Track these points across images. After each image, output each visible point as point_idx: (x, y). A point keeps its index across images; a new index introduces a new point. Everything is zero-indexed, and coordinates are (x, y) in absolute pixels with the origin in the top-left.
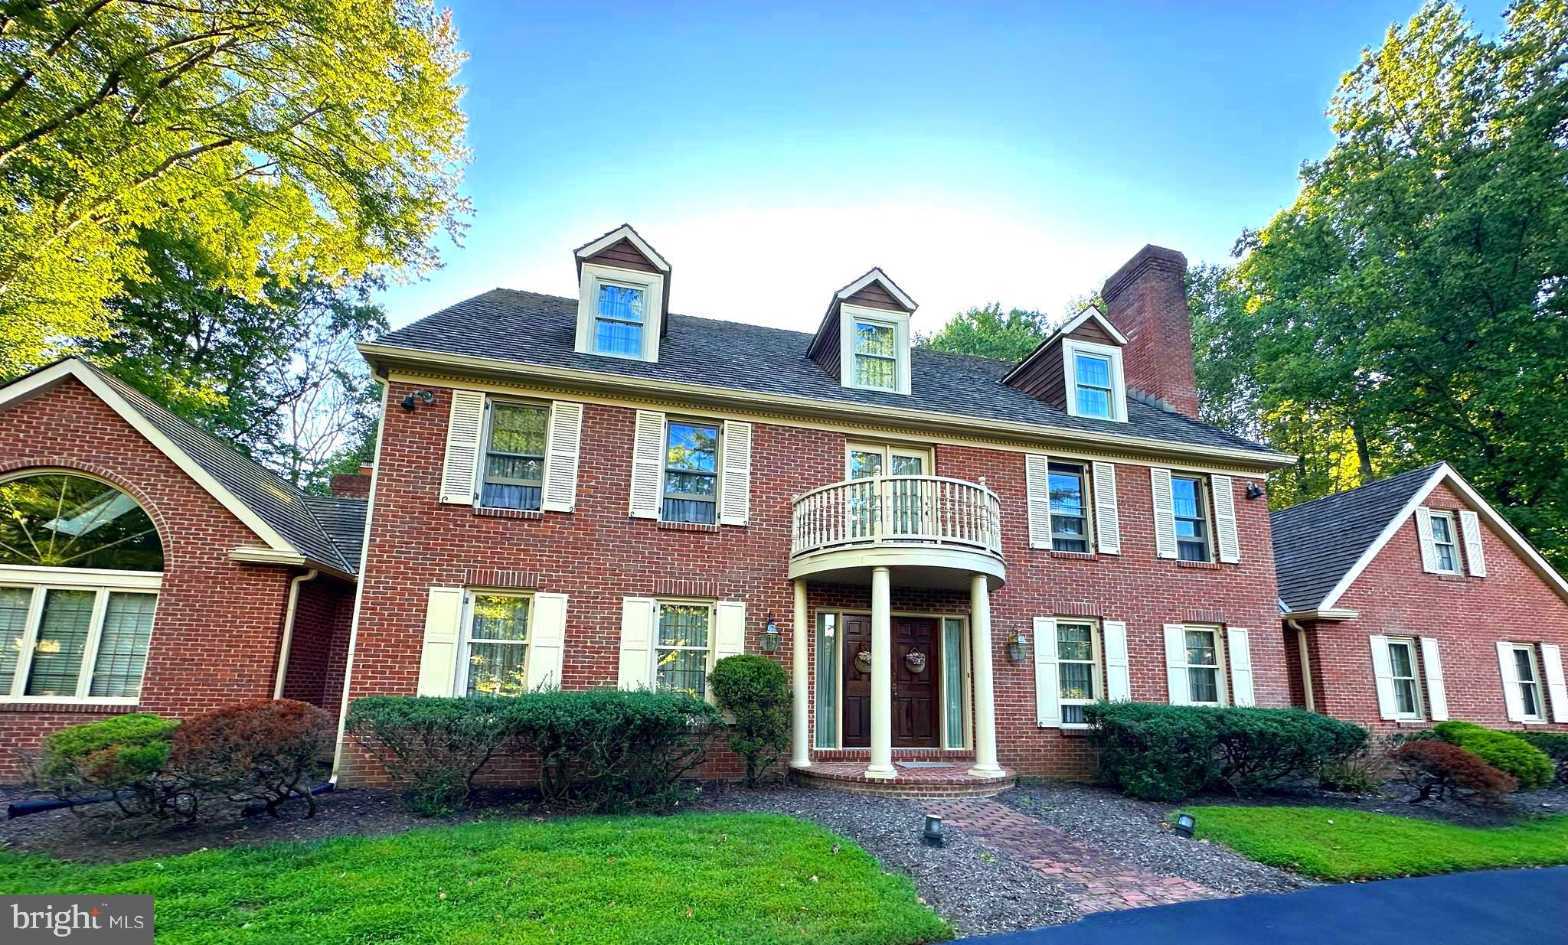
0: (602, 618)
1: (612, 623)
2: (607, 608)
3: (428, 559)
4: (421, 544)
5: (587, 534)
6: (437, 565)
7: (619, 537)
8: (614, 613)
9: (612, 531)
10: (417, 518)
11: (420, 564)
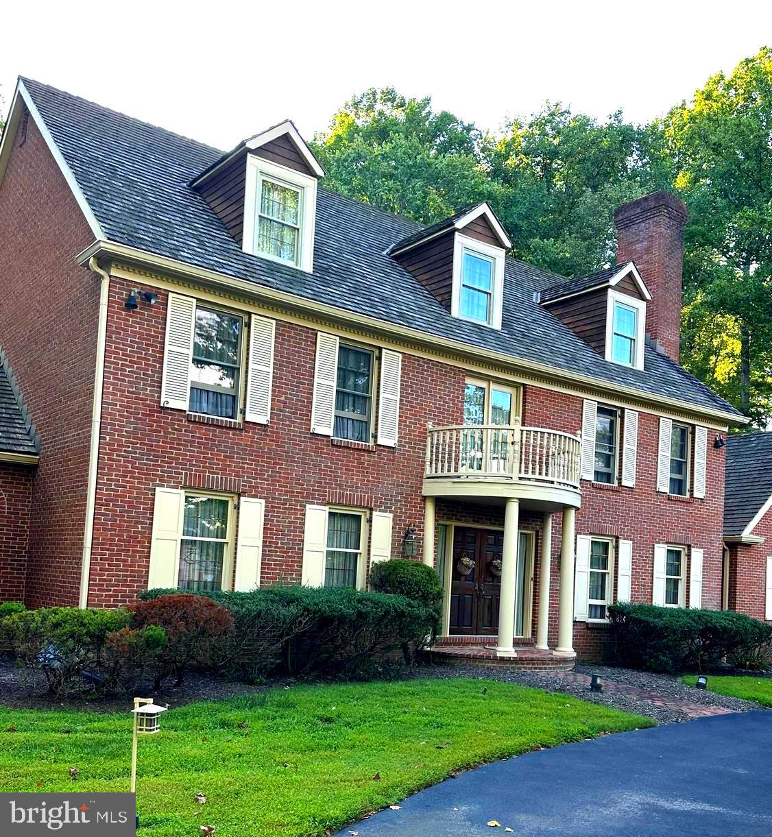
0: (290, 522)
1: (297, 528)
2: (292, 514)
3: (151, 460)
4: (144, 444)
5: (279, 446)
6: (159, 466)
7: (302, 450)
8: (298, 519)
9: (297, 445)
10: (140, 419)
11: (145, 464)
